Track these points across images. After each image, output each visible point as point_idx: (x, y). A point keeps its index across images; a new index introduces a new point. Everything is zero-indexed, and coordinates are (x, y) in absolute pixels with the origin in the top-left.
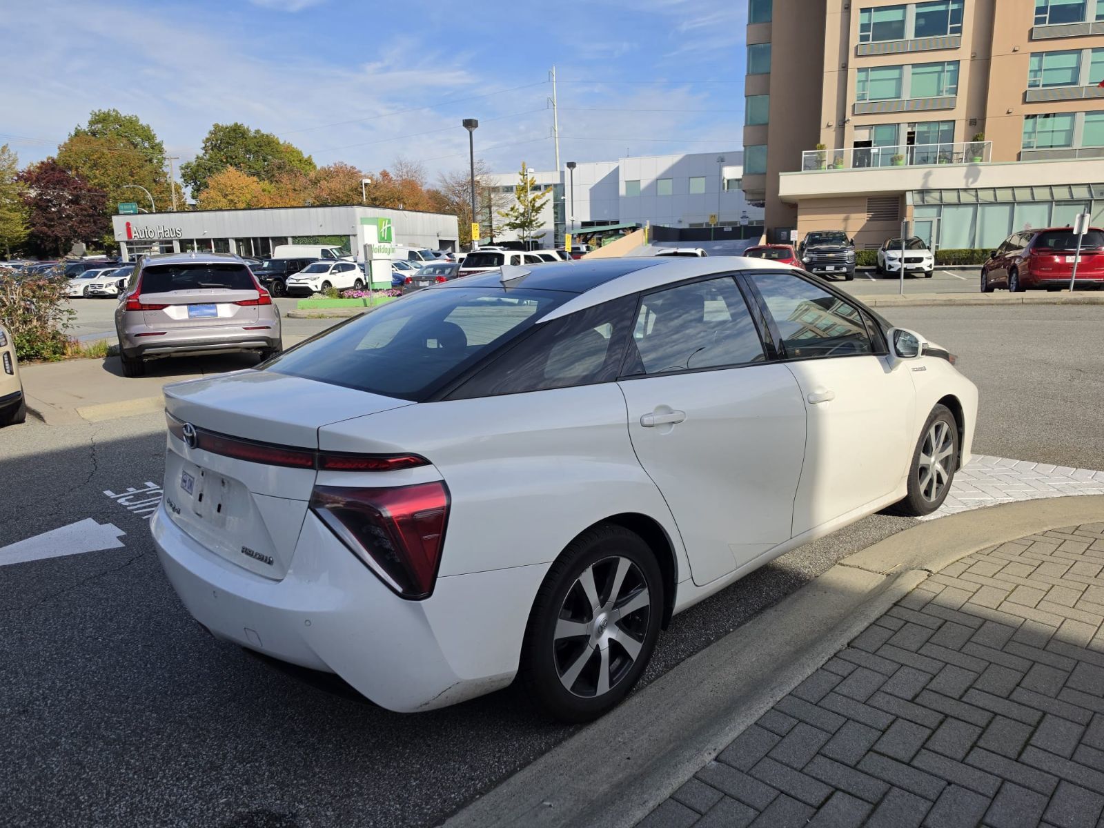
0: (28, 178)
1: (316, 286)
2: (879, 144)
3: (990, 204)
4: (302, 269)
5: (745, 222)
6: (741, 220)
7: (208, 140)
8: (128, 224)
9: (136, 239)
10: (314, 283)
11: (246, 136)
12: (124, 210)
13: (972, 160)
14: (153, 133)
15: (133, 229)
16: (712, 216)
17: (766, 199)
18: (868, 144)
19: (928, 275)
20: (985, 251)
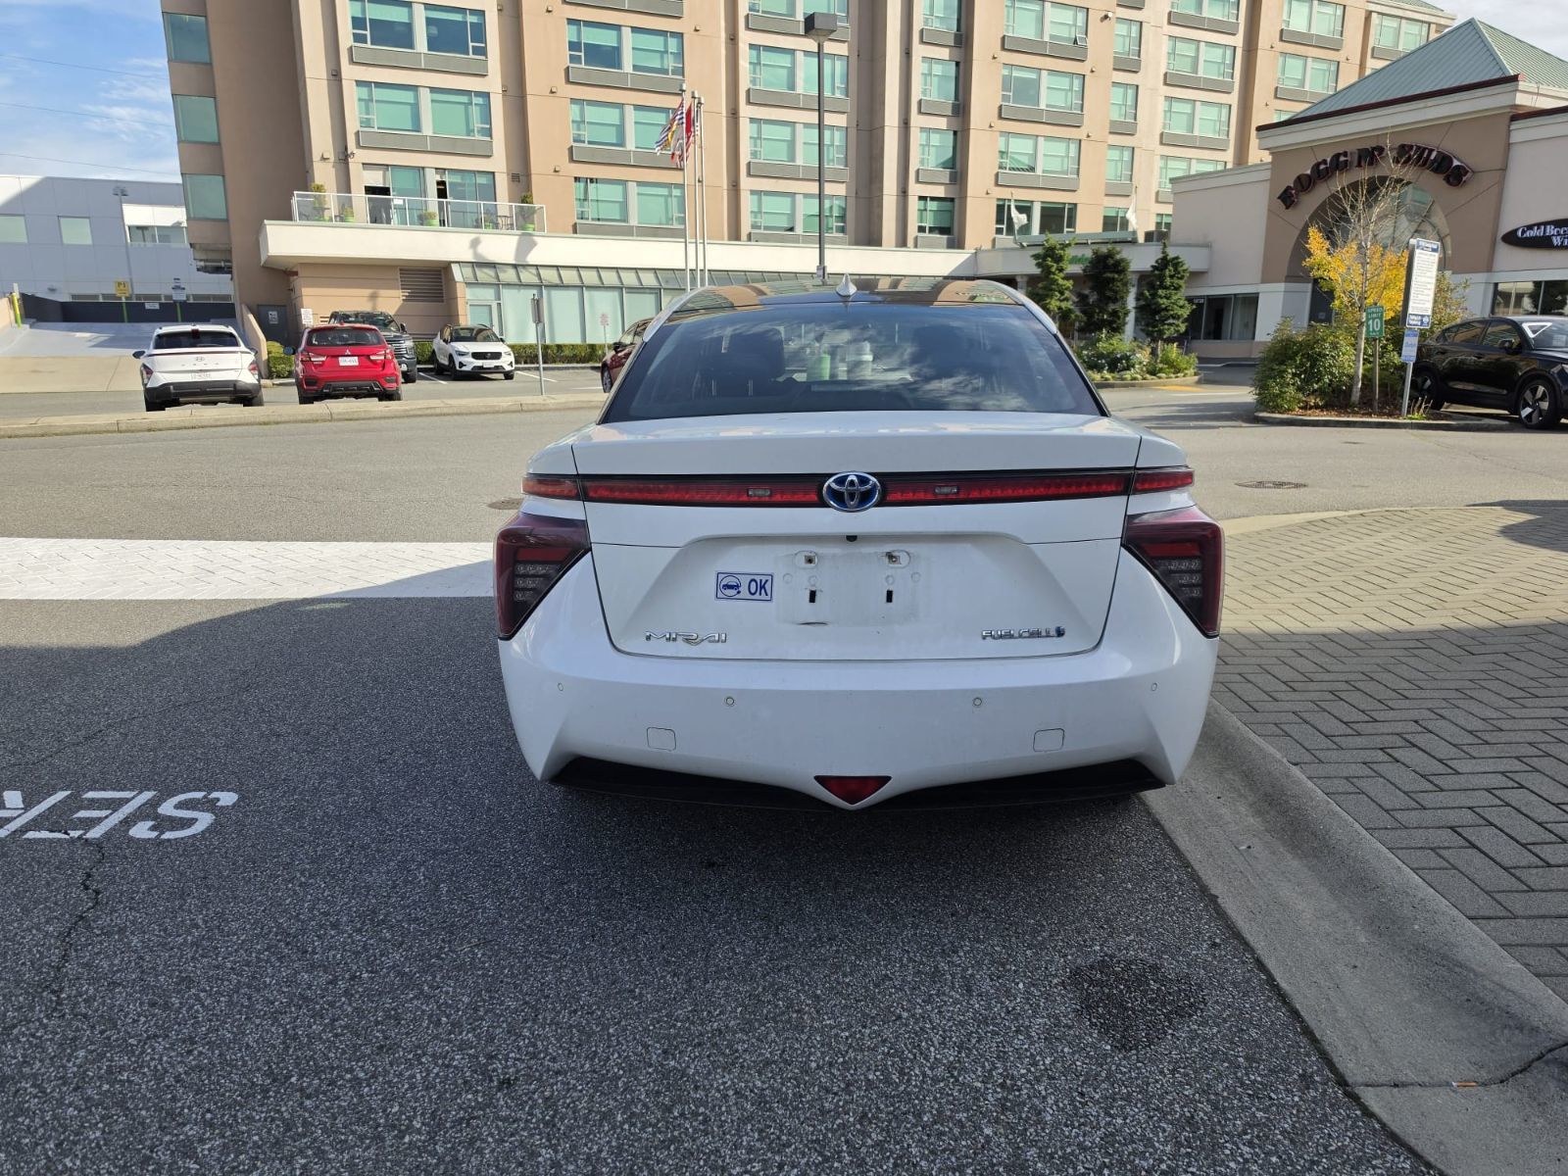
2: (400, 194)
3: (556, 286)
5: (180, 296)
6: (173, 292)
13: (523, 228)
16: (119, 284)
17: (234, 260)
18: (385, 191)
19: (509, 376)
20: (559, 347)
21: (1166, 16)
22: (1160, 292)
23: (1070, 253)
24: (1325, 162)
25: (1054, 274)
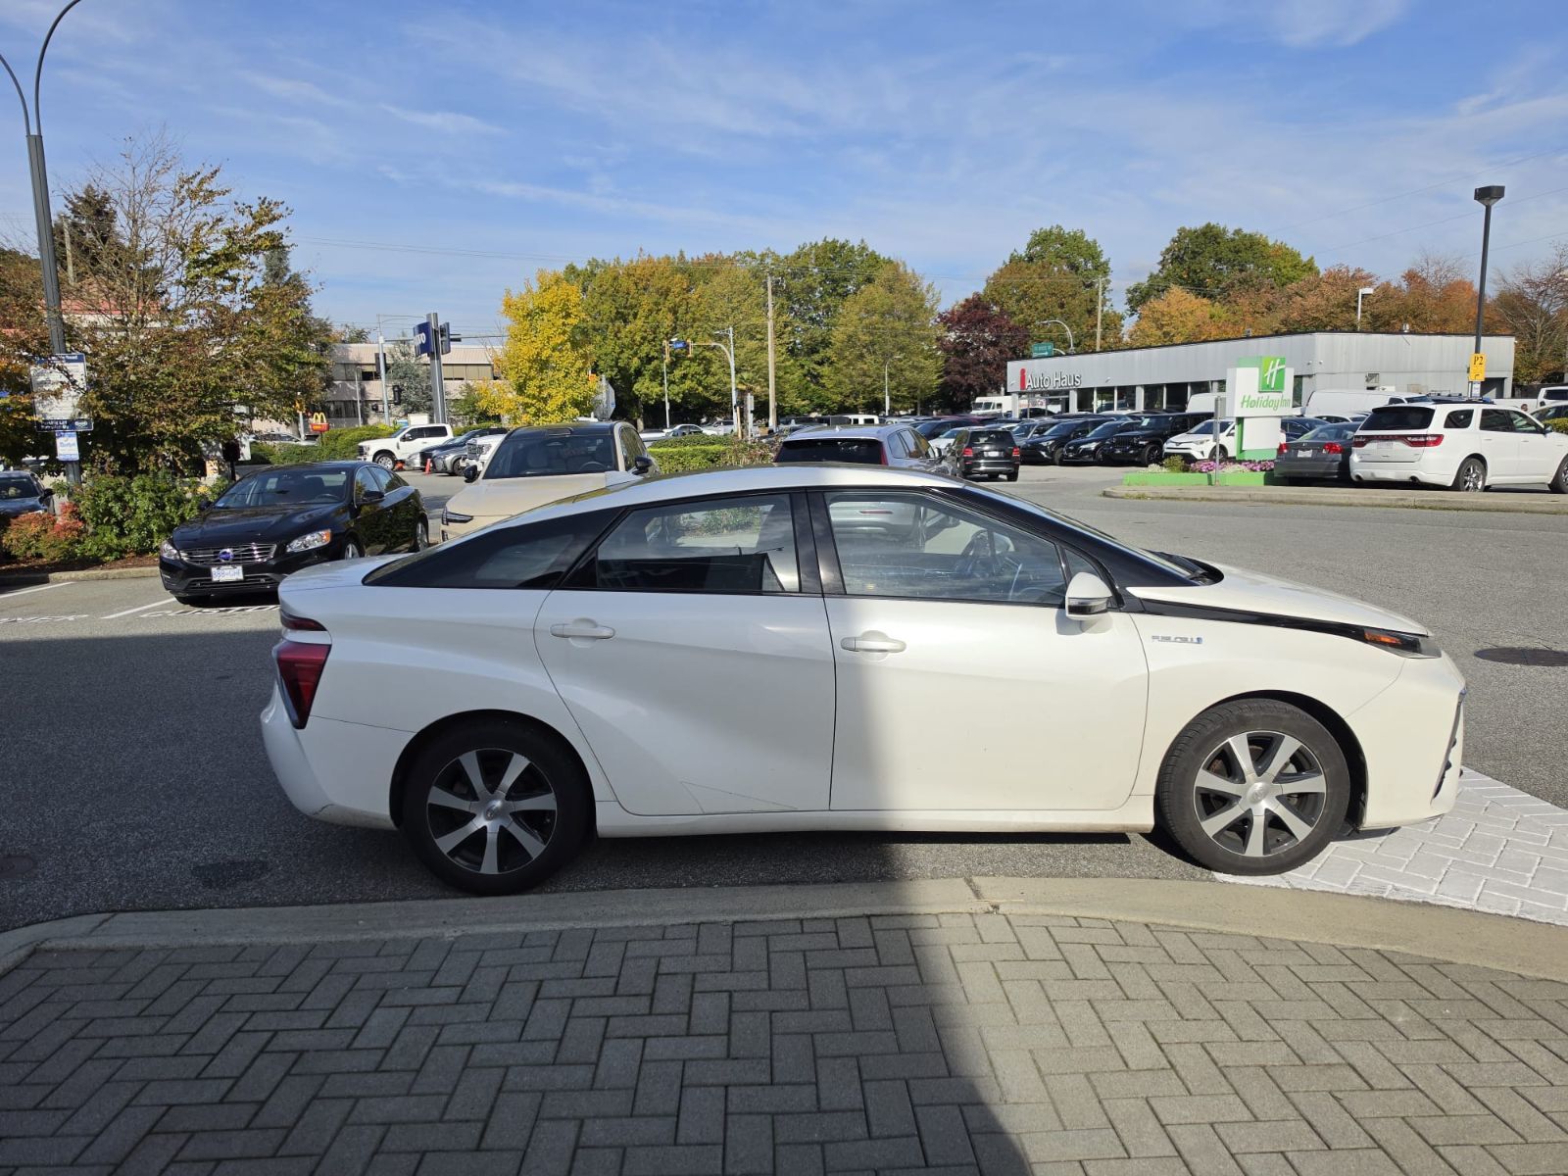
0: (950, 321)
1: (1202, 453)
4: (1191, 428)
7: (1168, 250)
8: (1023, 371)
9: (1029, 389)
10: (1202, 447)
11: (1219, 240)
12: (1038, 352)
14: (1099, 250)
15: (1028, 377)
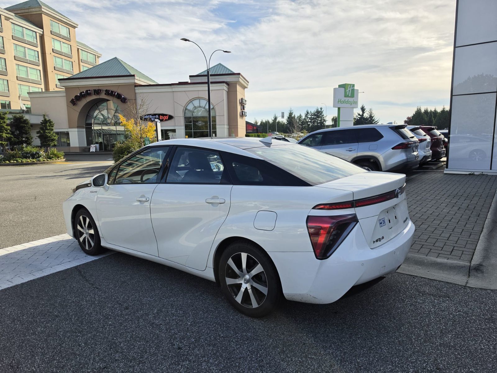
21: (11, 36)
22: (46, 131)
23: (7, 116)
24: (83, 92)
25: (2, 124)
